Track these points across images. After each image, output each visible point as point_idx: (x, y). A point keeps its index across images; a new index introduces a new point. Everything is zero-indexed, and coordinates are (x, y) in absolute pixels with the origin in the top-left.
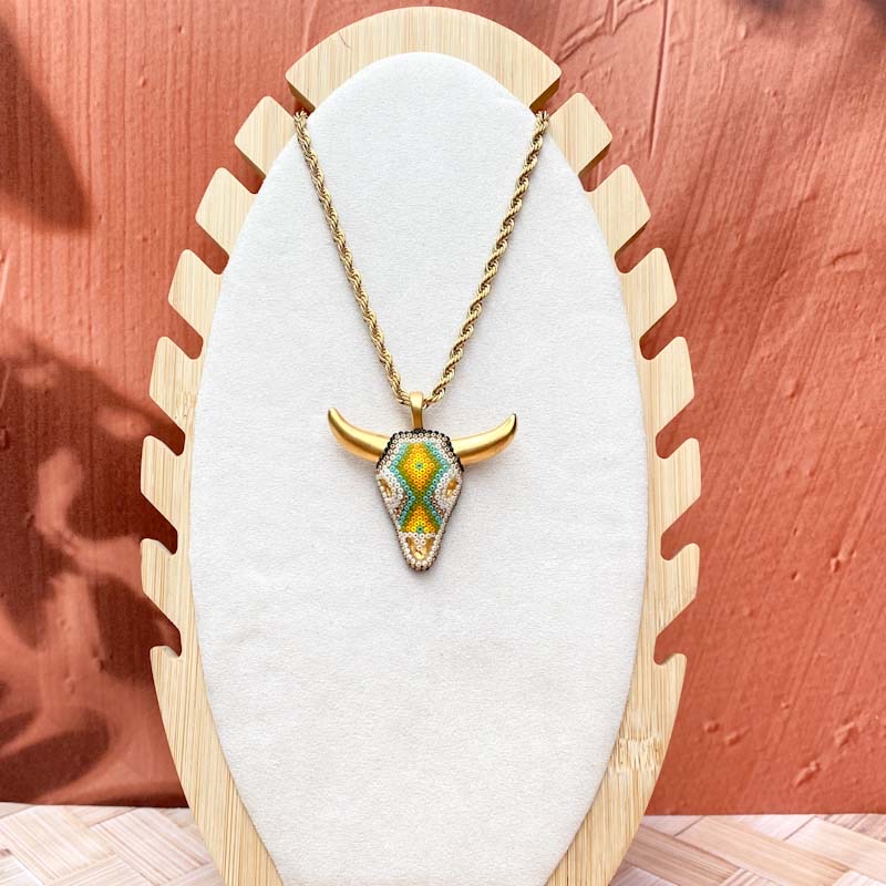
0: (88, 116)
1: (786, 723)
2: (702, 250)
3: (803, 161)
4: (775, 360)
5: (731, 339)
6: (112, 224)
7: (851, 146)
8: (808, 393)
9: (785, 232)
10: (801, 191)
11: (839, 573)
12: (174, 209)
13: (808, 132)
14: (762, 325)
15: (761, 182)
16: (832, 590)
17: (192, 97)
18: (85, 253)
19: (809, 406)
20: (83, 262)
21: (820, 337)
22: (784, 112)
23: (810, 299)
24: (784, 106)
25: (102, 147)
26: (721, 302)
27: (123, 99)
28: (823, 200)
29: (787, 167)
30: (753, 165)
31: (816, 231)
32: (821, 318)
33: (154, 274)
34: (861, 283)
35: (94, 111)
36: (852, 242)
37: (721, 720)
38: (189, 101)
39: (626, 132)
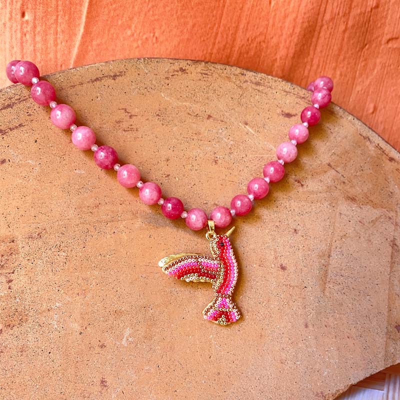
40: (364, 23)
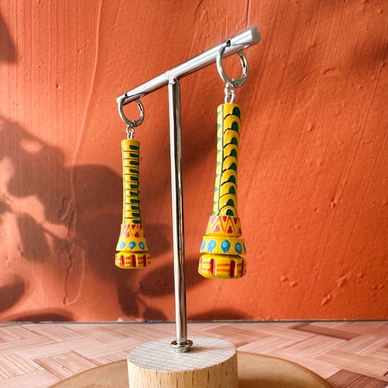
0: (17, 15)
1: (316, 277)
2: (270, 68)
3: (310, 31)
4: (303, 115)
5: (284, 106)
6: (26, 60)
7: (329, 24)
8: (317, 130)
9: (304, 61)
10: (310, 43)
11: (335, 209)
12: (52, 54)
13: (311, 19)
14: (297, 100)
15: (293, 40)
16: (332, 216)
17: (59, 7)
18: (15, 73)
19: (318, 135)
20: (15, 77)
21: (321, 105)
22: (301, 10)
23: (316, 89)
24: (301, 7)
25: (22, 29)
26: (279, 90)
27: (31, 8)
28: (319, 47)
29: (303, 33)
30: (289, 32)
31: (317, 60)
32: (321, 97)
33: (43, 81)
34: (337, 82)
35: (19, 14)
36: (332, 64)
37: (288, 276)
38: (57, 8)
39: (236, 19)
40: (303, 60)
